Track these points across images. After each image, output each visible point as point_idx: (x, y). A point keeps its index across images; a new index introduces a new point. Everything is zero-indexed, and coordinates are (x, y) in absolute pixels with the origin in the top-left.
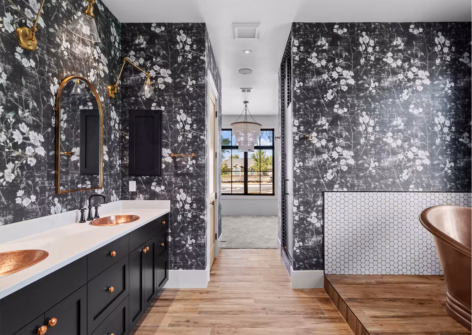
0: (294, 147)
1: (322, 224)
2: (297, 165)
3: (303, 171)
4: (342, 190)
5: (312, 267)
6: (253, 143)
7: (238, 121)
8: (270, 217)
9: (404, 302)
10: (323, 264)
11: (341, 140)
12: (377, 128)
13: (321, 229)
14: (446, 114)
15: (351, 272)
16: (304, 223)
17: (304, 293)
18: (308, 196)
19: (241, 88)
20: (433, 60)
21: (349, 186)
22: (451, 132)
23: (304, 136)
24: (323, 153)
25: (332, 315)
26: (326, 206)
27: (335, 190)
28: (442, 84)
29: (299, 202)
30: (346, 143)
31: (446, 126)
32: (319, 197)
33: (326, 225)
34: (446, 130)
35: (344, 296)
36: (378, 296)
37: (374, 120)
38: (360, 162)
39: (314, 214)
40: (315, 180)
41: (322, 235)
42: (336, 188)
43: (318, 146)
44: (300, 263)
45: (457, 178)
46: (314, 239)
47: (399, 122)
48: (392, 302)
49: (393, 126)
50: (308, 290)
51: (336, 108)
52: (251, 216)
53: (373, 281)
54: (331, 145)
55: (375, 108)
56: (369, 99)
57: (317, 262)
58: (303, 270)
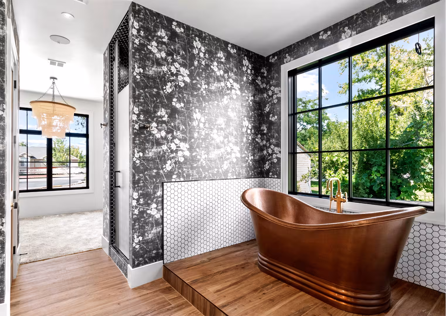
0: (133, 136)
1: (161, 215)
2: (137, 155)
3: (143, 162)
4: (179, 180)
5: (152, 260)
6: (63, 128)
7: (41, 100)
8: (84, 214)
9: (232, 270)
10: (163, 254)
11: (179, 133)
12: (207, 125)
13: (160, 220)
14: (249, 119)
15: (186, 256)
16: (144, 216)
17: (144, 289)
18: (148, 188)
19: (49, 59)
20: (242, 77)
21: (185, 176)
22: (252, 133)
23: (144, 125)
24: (163, 144)
25: (178, 303)
26: (165, 197)
27: (173, 180)
28: (247, 96)
29: (138, 195)
30: (183, 135)
31: (249, 129)
32: (159, 188)
33: (165, 215)
34: (249, 131)
35: (188, 280)
36: (214, 271)
37: (204, 117)
38: (194, 154)
39: (154, 206)
40: (155, 171)
41: (161, 226)
42: (174, 179)
43: (157, 137)
44: (140, 259)
45: (255, 168)
46: (154, 231)
47: (221, 121)
48: (225, 273)
49: (218, 125)
50: (148, 285)
51: (175, 102)
52: (57, 215)
53: (205, 259)
54: (169, 136)
55: (205, 107)
56: (201, 98)
57: (157, 254)
58: (143, 265)
